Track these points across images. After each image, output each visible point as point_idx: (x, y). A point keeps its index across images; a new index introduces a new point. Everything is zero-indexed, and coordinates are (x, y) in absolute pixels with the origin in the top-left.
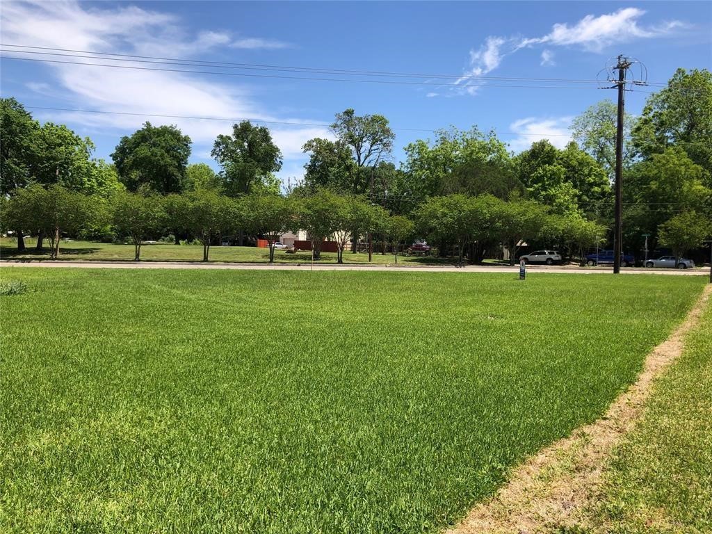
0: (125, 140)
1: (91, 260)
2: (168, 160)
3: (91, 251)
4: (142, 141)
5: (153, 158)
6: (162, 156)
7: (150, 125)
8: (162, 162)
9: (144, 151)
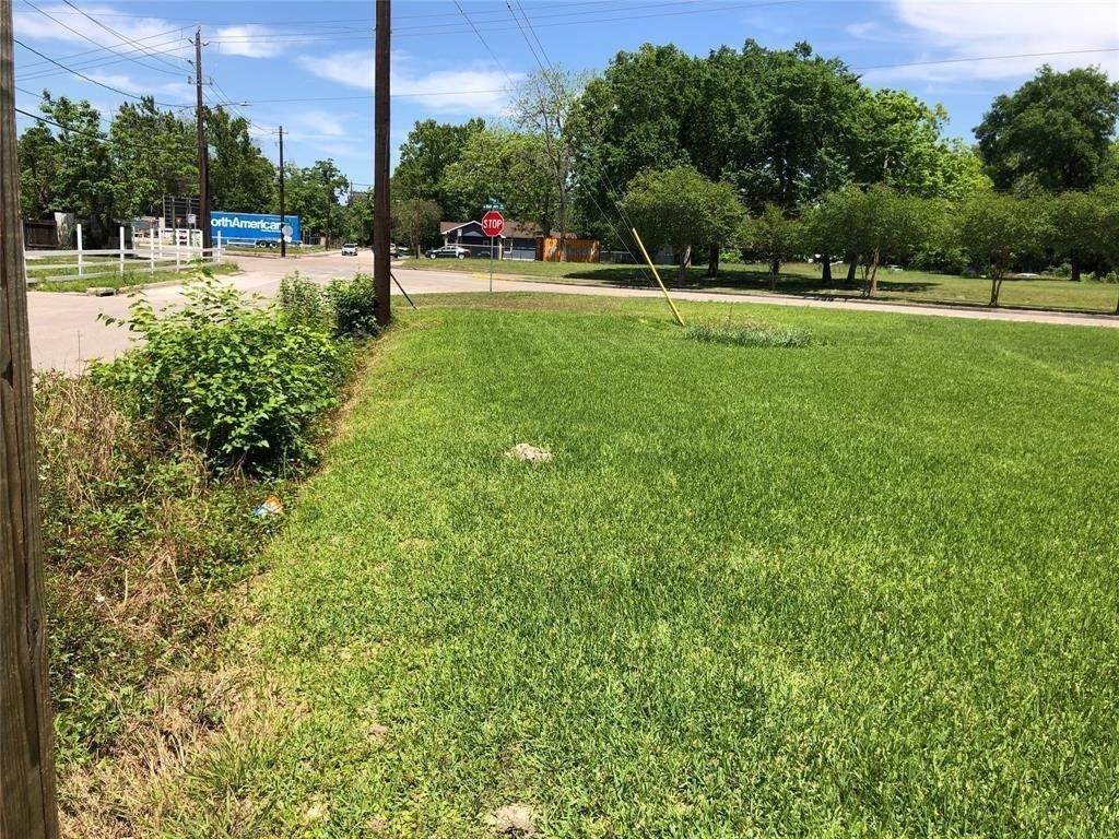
0: (1002, 101)
1: (918, 302)
2: (1077, 129)
3: (923, 287)
4: (1032, 100)
5: (1048, 129)
6: (1066, 124)
7: (1049, 70)
8: (1064, 135)
9: (1034, 117)
